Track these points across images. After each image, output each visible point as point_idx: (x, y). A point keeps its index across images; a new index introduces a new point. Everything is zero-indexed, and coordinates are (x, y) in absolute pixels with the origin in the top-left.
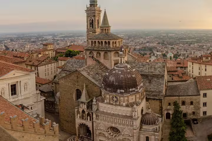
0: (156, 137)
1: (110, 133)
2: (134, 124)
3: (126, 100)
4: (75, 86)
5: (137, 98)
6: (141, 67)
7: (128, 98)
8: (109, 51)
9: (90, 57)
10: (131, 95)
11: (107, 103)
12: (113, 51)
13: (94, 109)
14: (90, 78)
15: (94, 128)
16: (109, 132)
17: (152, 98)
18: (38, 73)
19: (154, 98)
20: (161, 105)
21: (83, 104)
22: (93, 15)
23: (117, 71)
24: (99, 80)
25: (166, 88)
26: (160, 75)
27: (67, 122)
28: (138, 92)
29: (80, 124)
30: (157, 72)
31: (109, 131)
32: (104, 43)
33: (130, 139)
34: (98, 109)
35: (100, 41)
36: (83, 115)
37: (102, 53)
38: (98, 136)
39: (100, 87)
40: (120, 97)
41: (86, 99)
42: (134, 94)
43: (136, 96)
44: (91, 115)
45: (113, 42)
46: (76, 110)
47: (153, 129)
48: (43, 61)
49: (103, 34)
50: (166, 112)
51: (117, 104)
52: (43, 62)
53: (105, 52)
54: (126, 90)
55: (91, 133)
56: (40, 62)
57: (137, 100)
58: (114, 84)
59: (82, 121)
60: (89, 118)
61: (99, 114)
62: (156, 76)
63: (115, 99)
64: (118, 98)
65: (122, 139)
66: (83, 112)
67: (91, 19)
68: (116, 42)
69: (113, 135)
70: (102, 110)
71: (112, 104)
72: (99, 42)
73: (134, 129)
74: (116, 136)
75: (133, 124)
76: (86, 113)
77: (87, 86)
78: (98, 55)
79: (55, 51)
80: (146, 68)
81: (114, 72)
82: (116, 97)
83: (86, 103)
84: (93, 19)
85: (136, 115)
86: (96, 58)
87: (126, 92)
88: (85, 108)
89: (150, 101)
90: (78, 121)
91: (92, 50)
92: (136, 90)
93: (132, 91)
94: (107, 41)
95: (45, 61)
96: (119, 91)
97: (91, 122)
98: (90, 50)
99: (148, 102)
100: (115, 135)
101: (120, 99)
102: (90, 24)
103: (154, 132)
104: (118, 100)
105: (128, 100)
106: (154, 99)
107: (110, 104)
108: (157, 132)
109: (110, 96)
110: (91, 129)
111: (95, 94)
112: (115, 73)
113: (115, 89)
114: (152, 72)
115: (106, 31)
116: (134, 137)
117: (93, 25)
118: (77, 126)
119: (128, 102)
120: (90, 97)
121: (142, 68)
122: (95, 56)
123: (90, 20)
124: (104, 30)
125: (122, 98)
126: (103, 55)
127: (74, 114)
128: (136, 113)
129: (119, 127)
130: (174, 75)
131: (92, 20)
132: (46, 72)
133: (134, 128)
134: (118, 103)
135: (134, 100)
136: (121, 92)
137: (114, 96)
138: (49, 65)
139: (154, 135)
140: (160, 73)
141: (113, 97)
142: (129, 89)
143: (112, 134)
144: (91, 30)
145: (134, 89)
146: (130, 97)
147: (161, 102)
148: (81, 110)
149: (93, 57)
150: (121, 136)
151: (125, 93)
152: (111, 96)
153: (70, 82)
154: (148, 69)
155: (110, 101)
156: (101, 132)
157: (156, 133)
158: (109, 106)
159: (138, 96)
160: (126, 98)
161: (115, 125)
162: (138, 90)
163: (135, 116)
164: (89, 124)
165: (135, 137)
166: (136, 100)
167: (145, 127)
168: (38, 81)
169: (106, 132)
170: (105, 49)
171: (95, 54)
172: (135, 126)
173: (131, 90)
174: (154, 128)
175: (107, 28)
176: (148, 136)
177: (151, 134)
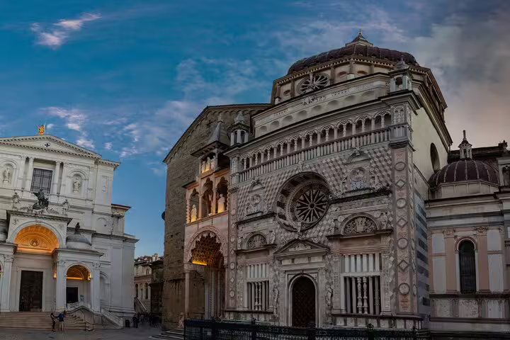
7: (371, 70)
21: (209, 161)
29: (197, 243)
33: (376, 215)
38: (240, 262)
40: (334, 68)
46: (190, 194)
59: (201, 225)
60: (221, 201)
61: (250, 153)
71: (300, 96)
73: (393, 148)
76: (216, 184)
83: (215, 151)
88: (213, 167)
90: (192, 232)
104: (325, 83)
109: (293, 81)
116: (397, 191)
133: (396, 141)
137: (310, 73)
148: (200, 186)
155: (293, 96)
156: (255, 228)
158: (290, 109)
161: (309, 164)
164: (220, 225)
165: (401, 193)
176: (469, 233)
177: (487, 220)
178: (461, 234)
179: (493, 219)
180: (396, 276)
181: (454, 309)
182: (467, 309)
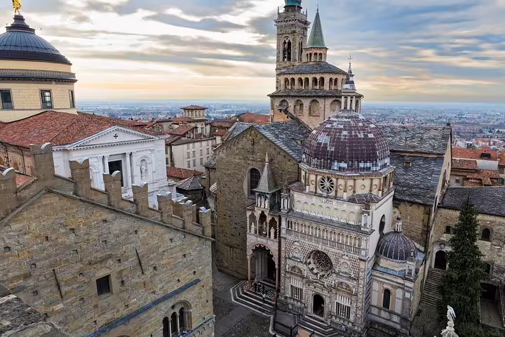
0: (408, 295)
1: (313, 269)
2: (363, 245)
3: (350, 188)
4: (249, 162)
5: (374, 187)
6: (389, 137)
7: (355, 183)
8: (319, 97)
9: (281, 110)
10: (361, 176)
11: (310, 194)
12: (330, 97)
13: (284, 208)
14: (278, 143)
15: (283, 254)
16: (311, 266)
17: (408, 198)
18: (171, 161)
19: (412, 200)
20: (426, 221)
21: (263, 200)
22: (289, 31)
23: (335, 124)
24: (298, 150)
25: (444, 191)
26: (433, 154)
27: (230, 247)
28: (376, 174)
29: (256, 247)
30: (426, 147)
31: (310, 263)
32: (310, 82)
33: (351, 286)
34: (291, 210)
35: (303, 79)
36: (261, 227)
37: (306, 102)
38: (288, 275)
39: (299, 160)
40: (337, 179)
41: (269, 187)
42: (369, 175)
43: (372, 179)
44: (278, 224)
45: (331, 79)
46: (249, 213)
47: (402, 271)
48: (184, 136)
49: (311, 63)
50: (436, 249)
51: (330, 195)
52: (183, 138)
53: (313, 101)
54: (352, 165)
55: (275, 270)
56: (177, 137)
57: (375, 192)
58: (328, 149)
59: (259, 239)
60: (273, 231)
61: (293, 220)
62: (424, 155)
63: (327, 184)
64: (334, 180)
65: (335, 285)
66: (263, 216)
67: (287, 41)
68: (336, 80)
69: (317, 274)
70: (299, 211)
71: (321, 196)
72: (300, 80)
73: (361, 260)
74: (323, 275)
75: (359, 246)
76: (269, 219)
77: (271, 161)
78: (298, 107)
79: (210, 124)
80: (401, 139)
81: (329, 126)
82: (328, 179)
83: (268, 196)
84: (291, 41)
85: (369, 223)
86: (292, 112)
87: (351, 168)
88: (266, 207)
89: (402, 206)
90: (253, 240)
91: (285, 96)
92: (374, 169)
93: (363, 169)
94: (318, 77)
95: (187, 135)
96: (336, 165)
97: (277, 240)
98: (282, 96)
99: (396, 210)
100: (321, 274)
101: (337, 182)
102: (284, 52)
103: (405, 279)
104: (333, 187)
105: (354, 187)
106: (412, 203)
107: (315, 194)
108: (411, 281)
109: (316, 176)
110: (275, 259)
111: (288, 176)
112: (330, 128)
113: (329, 161)
114: (414, 147)
115: (316, 58)
116: (360, 280)
117: (289, 54)
118: (250, 252)
119: (354, 192)
120: (276, 185)
121: (390, 139)
122: (291, 110)
123: (285, 43)
124: (313, 55)
125: (341, 182)
126: (308, 107)
127: (244, 228)
128: (369, 218)
129: (332, 252)
130: (468, 179)
131: (289, 43)
132: (189, 159)
133: (362, 258)
134: (333, 194)
135: (366, 191)
136: (340, 168)
137: (326, 176)
138: (196, 144)
139: (403, 287)
140: (435, 149)
141: (323, 179)
142: (359, 162)
143: (315, 271)
144: (285, 65)
145: (368, 165)
146: (359, 182)
147: (429, 214)
148: (258, 214)
149: (286, 112)
150: (334, 275)
151: (348, 170)
152: (319, 177)
153: (237, 154)
154: (406, 140)
155: (316, 189)
156: (296, 264)
157: (408, 284)
158: (315, 199)
159: (376, 182)
160: (351, 183)
161: (324, 247)
162: (378, 168)
163: (365, 225)
164: (272, 246)
165: (361, 282)
166: (371, 191)
167: (384, 263)
168: (172, 173)
169: (306, 263)
170: (314, 94)
171: (291, 103)
172: (363, 253)
173: (362, 165)
174: (405, 270)
175: (318, 52)
176: (389, 288)
177: (397, 285)
178: (386, 286)
179: (400, 285)
180: (356, 310)
181: (379, 313)
182: (384, 314)
